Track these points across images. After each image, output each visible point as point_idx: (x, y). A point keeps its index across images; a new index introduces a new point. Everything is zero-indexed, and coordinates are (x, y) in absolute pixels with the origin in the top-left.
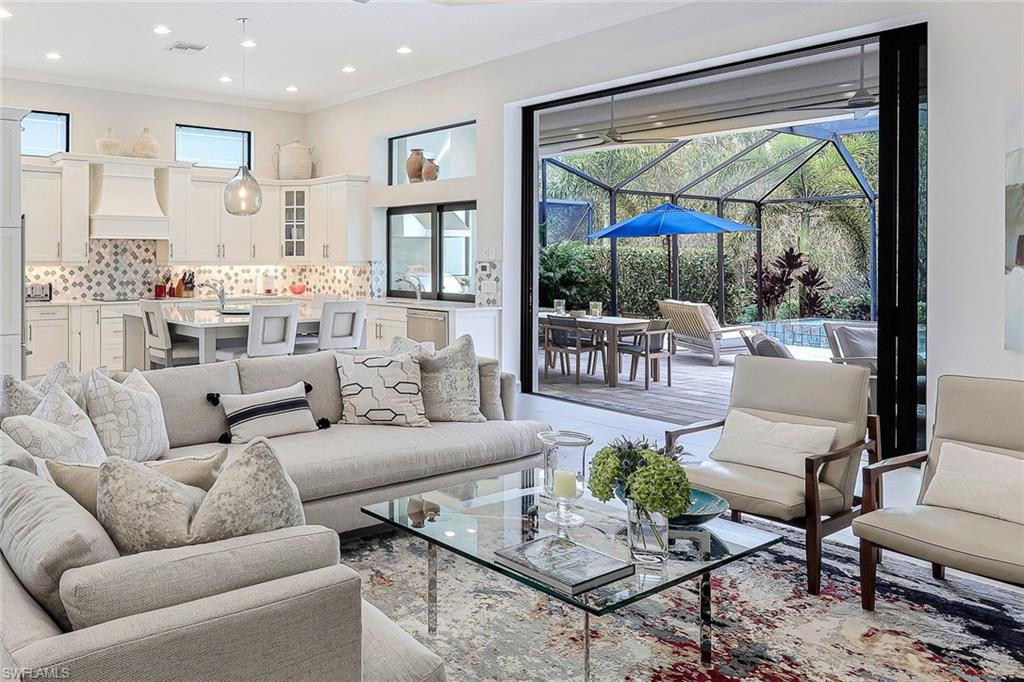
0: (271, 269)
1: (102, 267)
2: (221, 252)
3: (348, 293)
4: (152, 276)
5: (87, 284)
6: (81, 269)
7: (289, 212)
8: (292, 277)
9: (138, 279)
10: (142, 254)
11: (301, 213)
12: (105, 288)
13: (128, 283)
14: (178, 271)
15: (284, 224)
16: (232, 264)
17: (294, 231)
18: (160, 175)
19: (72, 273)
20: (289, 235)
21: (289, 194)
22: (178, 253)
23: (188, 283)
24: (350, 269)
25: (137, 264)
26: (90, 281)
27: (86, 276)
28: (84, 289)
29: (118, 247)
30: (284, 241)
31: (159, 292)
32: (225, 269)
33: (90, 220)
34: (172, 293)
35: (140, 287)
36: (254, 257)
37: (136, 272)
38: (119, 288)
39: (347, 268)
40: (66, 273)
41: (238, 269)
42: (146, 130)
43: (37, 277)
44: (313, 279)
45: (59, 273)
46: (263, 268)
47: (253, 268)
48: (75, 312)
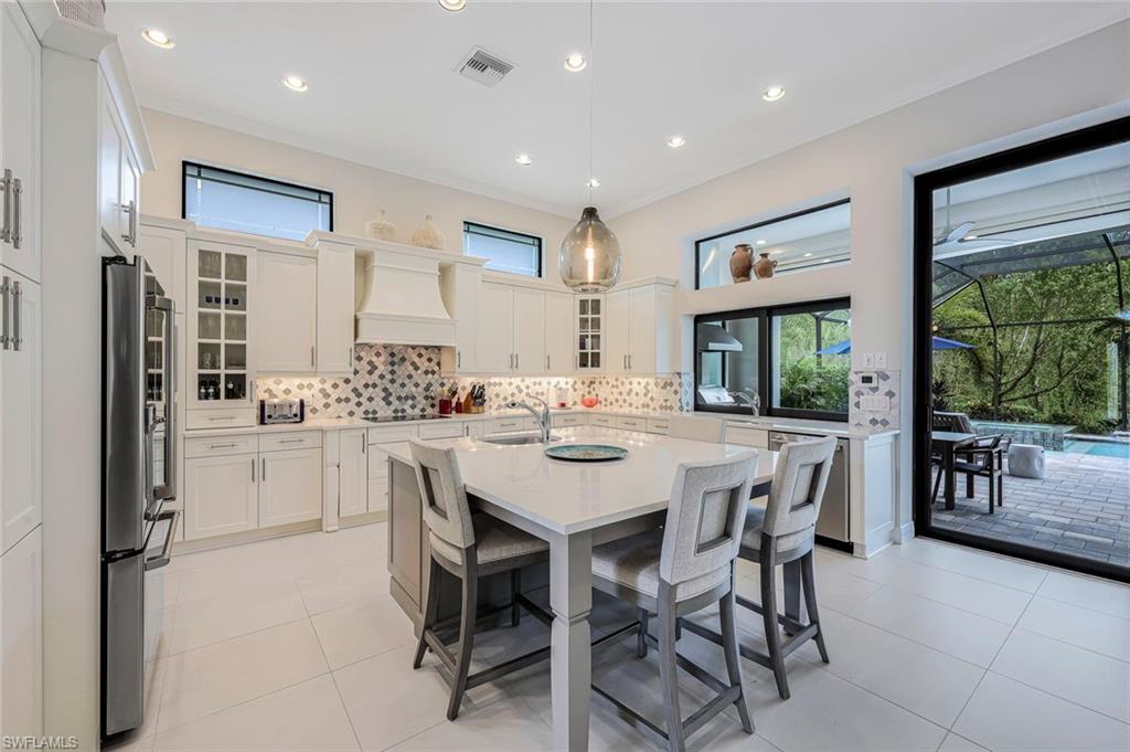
0: (562, 380)
1: (375, 378)
2: (514, 363)
3: (648, 406)
4: (436, 389)
5: (355, 400)
6: (347, 381)
7: (584, 322)
8: (582, 390)
9: (419, 392)
10: (423, 364)
11: (596, 324)
12: (378, 404)
13: (407, 398)
14: (466, 384)
15: (578, 334)
16: (523, 375)
17: (589, 342)
18: (445, 272)
19: (335, 386)
20: (582, 346)
21: (583, 303)
22: (466, 362)
23: (477, 397)
24: (651, 381)
25: (418, 376)
26: (359, 395)
27: (355, 390)
28: (352, 406)
29: (395, 356)
30: (578, 351)
31: (445, 408)
32: (516, 381)
33: (356, 321)
34: (460, 409)
35: (422, 402)
36: (548, 368)
37: (417, 385)
38: (396, 404)
39: (646, 380)
40: (328, 387)
41: (529, 381)
42: (427, 217)
43: (287, 391)
44: (602, 392)
45: (318, 386)
46: (554, 381)
47: (544, 380)
48: (331, 438)
